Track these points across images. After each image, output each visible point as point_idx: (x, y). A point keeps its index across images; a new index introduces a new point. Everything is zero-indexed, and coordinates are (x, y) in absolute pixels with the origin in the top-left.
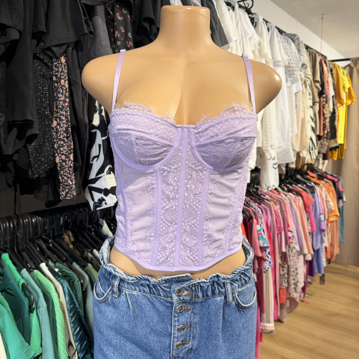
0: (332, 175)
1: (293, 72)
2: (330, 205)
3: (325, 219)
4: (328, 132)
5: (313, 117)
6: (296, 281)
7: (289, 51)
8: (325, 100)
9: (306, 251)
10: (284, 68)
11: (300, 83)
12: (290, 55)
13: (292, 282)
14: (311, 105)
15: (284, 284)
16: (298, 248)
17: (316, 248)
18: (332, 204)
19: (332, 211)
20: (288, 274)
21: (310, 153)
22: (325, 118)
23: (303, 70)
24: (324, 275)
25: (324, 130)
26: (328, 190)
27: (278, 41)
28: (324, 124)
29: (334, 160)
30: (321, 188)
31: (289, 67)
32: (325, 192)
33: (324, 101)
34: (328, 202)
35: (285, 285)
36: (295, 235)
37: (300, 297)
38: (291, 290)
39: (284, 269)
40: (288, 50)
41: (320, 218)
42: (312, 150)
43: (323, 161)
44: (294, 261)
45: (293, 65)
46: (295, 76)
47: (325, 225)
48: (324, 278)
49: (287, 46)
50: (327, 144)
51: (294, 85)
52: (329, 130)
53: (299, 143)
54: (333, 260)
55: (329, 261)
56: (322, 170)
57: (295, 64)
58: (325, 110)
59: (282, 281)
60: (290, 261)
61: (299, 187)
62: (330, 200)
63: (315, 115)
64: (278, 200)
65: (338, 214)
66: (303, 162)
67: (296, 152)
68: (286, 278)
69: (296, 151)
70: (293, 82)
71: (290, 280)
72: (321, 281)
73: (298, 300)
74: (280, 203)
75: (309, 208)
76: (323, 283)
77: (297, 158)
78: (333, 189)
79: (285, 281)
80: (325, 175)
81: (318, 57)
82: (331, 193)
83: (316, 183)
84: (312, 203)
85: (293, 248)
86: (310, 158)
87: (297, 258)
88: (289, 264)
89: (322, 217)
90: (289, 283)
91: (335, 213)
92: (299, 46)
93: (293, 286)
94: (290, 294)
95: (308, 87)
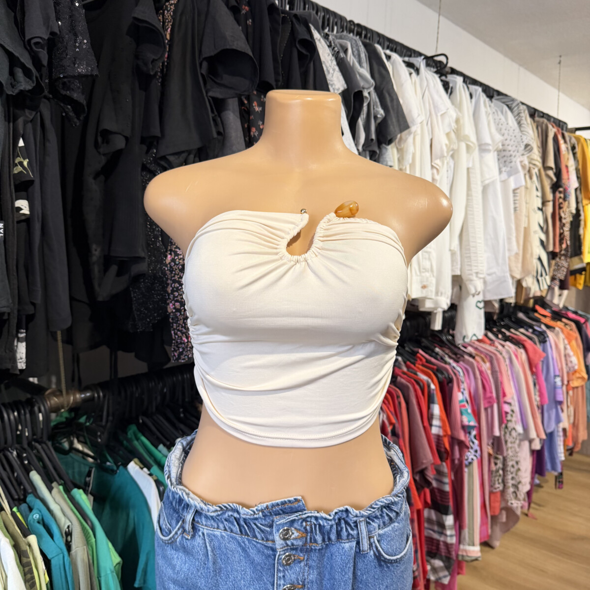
0: (575, 313)
1: (510, 158)
2: (571, 362)
3: (563, 384)
4: (567, 245)
5: (542, 224)
6: (516, 481)
7: (503, 128)
8: (562, 195)
9: (533, 434)
10: (496, 153)
11: (522, 173)
12: (506, 132)
13: (510, 482)
14: (540, 206)
15: (497, 485)
16: (520, 429)
17: (549, 431)
18: (574, 359)
19: (575, 371)
20: (504, 469)
21: (538, 281)
22: (562, 224)
23: (525, 153)
24: (561, 474)
25: (561, 243)
26: (569, 338)
27: (486, 112)
28: (561, 234)
29: (578, 290)
30: (557, 335)
31: (504, 151)
32: (564, 340)
33: (560, 197)
34: (568, 357)
35: (499, 487)
36: (516, 408)
37: (522, 507)
38: (508, 496)
39: (498, 462)
40: (502, 125)
41: (555, 382)
42: (542, 275)
43: (561, 291)
44: (513, 449)
45: (510, 148)
46: (513, 164)
47: (563, 394)
48: (562, 478)
49: (500, 119)
50: (566, 265)
51: (512, 179)
52: (569, 243)
53: (520, 265)
54: (576, 449)
55: (570, 452)
56: (558, 305)
57: (514, 147)
58: (563, 212)
59: (495, 481)
60: (507, 450)
61: (520, 333)
62: (571, 353)
63: (546, 220)
64: (487, 354)
65: (586, 376)
66: (527, 294)
67: (515, 280)
68: (500, 475)
69: (515, 278)
70: (510, 174)
71: (507, 479)
72: (558, 484)
73: (519, 512)
74: (491, 359)
75: (536, 367)
76: (560, 487)
77: (517, 289)
78: (577, 335)
79: (498, 480)
80: (563, 312)
81: (551, 130)
82: (574, 343)
83: (548, 327)
84: (542, 359)
85: (512, 430)
86: (537, 289)
87: (519, 445)
88: (505, 454)
89: (558, 381)
90: (506, 484)
91: (580, 374)
92: (519, 116)
93: (511, 490)
94: (507, 501)
95: (535, 178)
